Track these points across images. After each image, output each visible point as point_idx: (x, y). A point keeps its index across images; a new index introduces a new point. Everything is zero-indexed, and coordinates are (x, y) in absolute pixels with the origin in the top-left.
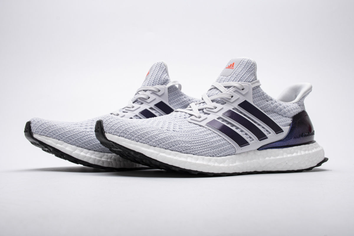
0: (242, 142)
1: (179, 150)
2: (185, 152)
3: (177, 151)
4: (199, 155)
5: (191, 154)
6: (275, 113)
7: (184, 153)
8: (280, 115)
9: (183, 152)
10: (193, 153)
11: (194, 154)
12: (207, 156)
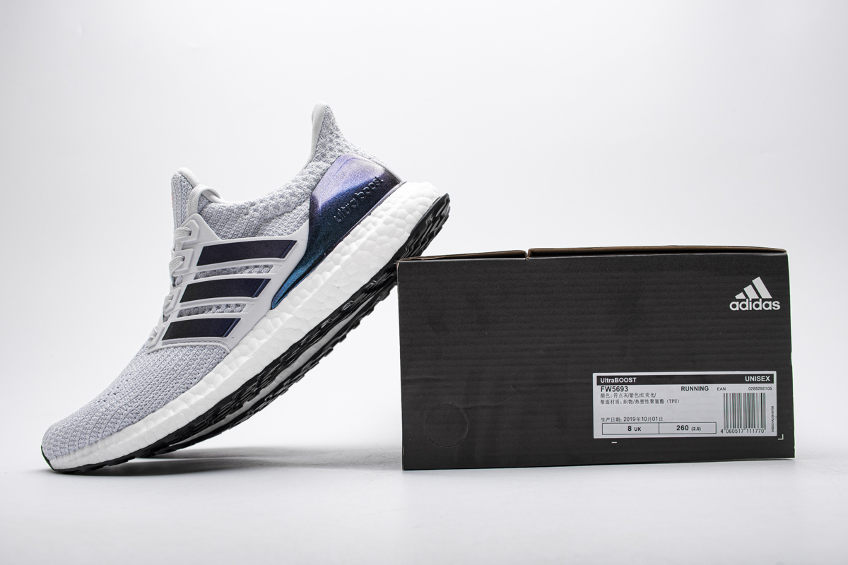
0: (222, 328)
1: (127, 424)
2: (138, 418)
3: (126, 426)
4: (161, 407)
5: (149, 413)
6: (273, 219)
7: (139, 420)
8: (283, 214)
9: (135, 420)
10: (151, 410)
11: (153, 412)
12: (176, 397)
